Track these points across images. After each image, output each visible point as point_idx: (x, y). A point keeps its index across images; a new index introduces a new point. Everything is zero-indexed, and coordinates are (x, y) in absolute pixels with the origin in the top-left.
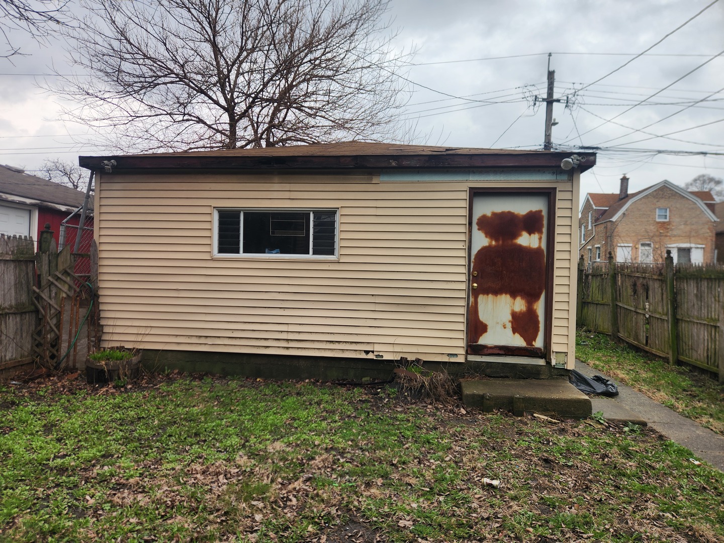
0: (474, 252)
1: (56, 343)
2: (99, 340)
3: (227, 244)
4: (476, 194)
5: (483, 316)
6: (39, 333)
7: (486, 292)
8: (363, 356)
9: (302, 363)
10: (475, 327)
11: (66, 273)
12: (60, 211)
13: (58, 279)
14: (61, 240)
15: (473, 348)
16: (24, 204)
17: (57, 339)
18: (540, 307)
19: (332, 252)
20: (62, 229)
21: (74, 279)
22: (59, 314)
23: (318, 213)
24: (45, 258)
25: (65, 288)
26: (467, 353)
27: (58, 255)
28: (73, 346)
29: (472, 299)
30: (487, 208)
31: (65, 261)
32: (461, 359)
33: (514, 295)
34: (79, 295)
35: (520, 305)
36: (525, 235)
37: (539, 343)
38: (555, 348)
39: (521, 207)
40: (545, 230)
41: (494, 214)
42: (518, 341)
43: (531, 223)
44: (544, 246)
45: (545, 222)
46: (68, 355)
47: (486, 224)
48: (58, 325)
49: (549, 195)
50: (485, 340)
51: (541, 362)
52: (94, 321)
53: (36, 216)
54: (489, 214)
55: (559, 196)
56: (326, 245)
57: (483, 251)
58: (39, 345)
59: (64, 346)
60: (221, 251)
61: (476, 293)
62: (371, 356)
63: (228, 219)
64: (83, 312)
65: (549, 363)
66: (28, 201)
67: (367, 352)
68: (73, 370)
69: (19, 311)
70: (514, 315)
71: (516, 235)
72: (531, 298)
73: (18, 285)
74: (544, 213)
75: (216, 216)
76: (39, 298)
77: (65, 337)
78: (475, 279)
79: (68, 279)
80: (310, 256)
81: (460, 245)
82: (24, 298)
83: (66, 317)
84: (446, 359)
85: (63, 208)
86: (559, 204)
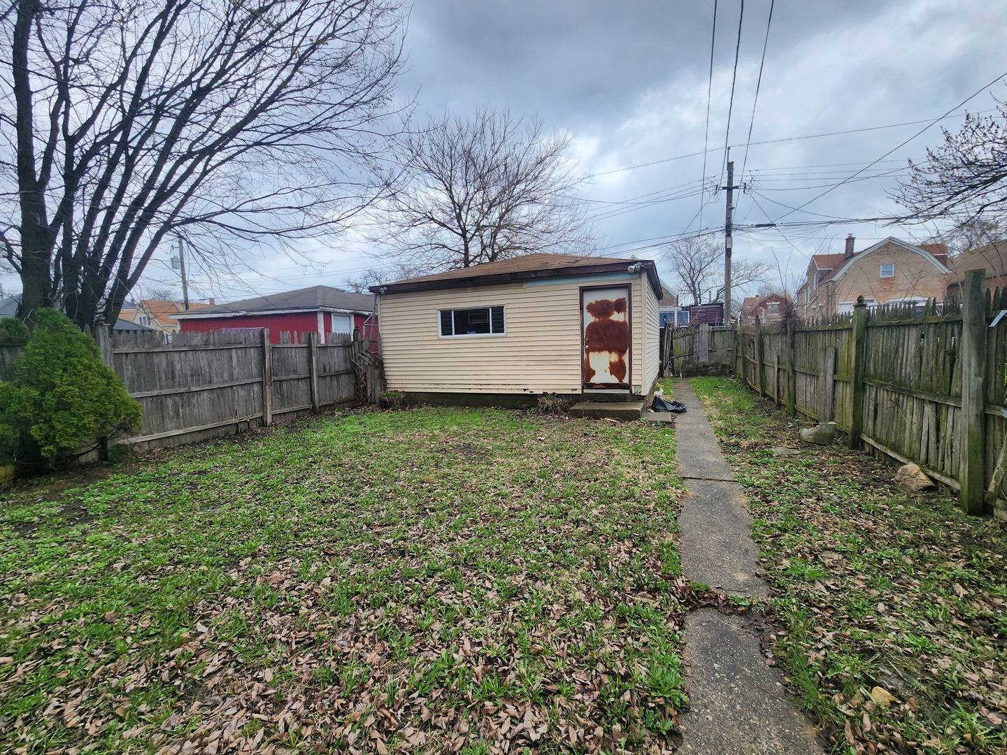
0: (585, 326)
1: (365, 389)
2: (386, 388)
3: (446, 330)
4: (583, 290)
5: (593, 366)
6: (357, 384)
7: (594, 350)
8: (523, 392)
9: (490, 397)
10: (588, 372)
11: (367, 352)
12: (365, 315)
13: (363, 355)
14: (364, 333)
15: (587, 385)
16: (346, 313)
17: (366, 387)
18: (626, 358)
19: (503, 331)
20: (364, 327)
21: (371, 354)
22: (365, 374)
23: (494, 309)
24: (356, 344)
25: (367, 360)
26: (583, 388)
27: (362, 342)
28: (373, 390)
29: (585, 355)
30: (591, 298)
31: (366, 345)
32: (579, 392)
33: (610, 352)
34: (374, 363)
35: (614, 357)
36: (615, 313)
37: (626, 380)
38: (633, 383)
39: (613, 296)
40: (627, 310)
41: (596, 302)
42: (614, 380)
43: (619, 306)
44: (627, 321)
45: (627, 305)
46: (371, 395)
47: (591, 308)
48: (365, 380)
49: (627, 287)
50: (593, 380)
51: (627, 392)
52: (382, 377)
53: (353, 318)
54: (594, 302)
55: (633, 288)
56: (499, 328)
57: (592, 326)
58: (357, 391)
59: (369, 391)
60: (443, 334)
61: (588, 351)
62: (527, 392)
63: (445, 315)
64: (377, 372)
65: (631, 392)
66: (348, 311)
67: (525, 390)
68: (375, 403)
69: (347, 372)
70: (611, 364)
71: (610, 314)
72: (621, 352)
73: (345, 359)
74: (627, 300)
75: (439, 314)
76: (355, 365)
77: (369, 386)
78: (587, 343)
79: (368, 355)
80: (491, 334)
81: (576, 323)
82: (349, 366)
83: (368, 375)
84: (570, 392)
85: (367, 313)
86: (633, 294)
